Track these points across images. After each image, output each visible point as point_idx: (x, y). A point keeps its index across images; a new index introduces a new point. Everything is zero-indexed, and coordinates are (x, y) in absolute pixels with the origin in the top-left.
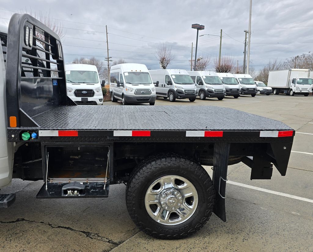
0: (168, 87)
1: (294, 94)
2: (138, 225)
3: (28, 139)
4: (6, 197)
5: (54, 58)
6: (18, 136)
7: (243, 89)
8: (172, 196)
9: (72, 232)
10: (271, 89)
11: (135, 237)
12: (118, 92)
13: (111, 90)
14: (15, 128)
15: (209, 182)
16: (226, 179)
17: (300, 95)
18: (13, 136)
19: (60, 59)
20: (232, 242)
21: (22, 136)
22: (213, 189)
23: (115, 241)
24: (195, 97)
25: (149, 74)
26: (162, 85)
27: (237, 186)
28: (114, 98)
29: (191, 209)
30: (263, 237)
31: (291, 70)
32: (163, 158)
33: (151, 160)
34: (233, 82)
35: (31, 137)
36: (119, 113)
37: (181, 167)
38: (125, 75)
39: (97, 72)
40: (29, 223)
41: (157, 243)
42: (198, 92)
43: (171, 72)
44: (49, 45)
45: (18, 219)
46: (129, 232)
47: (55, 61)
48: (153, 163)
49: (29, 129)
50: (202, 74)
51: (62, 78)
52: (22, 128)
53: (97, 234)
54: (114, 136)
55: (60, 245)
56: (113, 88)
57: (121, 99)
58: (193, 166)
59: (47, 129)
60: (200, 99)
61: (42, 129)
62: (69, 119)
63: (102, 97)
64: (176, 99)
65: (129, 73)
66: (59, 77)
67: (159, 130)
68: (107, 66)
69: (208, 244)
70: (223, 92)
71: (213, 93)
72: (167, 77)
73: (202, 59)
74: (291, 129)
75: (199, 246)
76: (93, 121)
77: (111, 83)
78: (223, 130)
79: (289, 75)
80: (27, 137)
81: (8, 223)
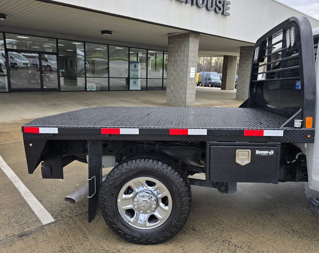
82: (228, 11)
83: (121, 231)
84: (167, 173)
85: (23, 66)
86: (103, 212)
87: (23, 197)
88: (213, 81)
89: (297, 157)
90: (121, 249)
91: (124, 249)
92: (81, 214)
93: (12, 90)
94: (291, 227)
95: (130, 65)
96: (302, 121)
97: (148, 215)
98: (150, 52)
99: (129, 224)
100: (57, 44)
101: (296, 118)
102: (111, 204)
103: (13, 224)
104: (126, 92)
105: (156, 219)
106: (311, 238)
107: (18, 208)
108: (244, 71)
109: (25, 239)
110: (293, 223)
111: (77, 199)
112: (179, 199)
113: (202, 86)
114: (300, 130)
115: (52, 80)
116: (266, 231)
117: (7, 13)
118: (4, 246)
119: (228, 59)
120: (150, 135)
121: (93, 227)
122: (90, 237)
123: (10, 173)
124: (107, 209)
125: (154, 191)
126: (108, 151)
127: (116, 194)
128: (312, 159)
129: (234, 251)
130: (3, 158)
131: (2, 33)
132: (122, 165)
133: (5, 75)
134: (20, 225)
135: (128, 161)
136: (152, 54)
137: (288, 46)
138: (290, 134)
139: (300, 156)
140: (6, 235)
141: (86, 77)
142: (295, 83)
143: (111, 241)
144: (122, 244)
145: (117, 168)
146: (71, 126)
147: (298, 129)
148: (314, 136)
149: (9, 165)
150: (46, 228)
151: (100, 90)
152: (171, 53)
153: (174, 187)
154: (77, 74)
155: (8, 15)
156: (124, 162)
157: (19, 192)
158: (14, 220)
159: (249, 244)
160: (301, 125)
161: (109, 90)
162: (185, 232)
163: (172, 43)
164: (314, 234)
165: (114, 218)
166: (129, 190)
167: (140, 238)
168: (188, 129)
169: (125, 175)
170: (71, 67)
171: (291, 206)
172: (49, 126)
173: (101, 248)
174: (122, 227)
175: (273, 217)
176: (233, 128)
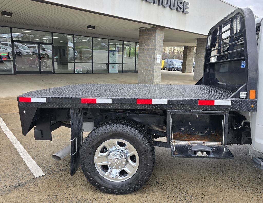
82: (187, 10)
83: (97, 183)
84: (135, 135)
85: (26, 54)
86: (83, 167)
87: (20, 155)
88: (175, 66)
89: (242, 124)
90: (97, 198)
91: (99, 198)
92: (66, 170)
93: (17, 73)
94: (238, 182)
95: (110, 53)
96: (246, 93)
97: (119, 170)
98: (125, 43)
99: (104, 177)
100: (52, 36)
101: (242, 90)
102: (89, 161)
103: (11, 177)
104: (106, 74)
105: (126, 174)
106: (254, 191)
107: (15, 164)
108: (200, 57)
109: (20, 188)
110: (239, 178)
111: (62, 156)
112: (145, 157)
113: (167, 70)
114: (244, 100)
115: (48, 65)
116: (217, 185)
117: (13, 12)
118: (2, 194)
119: (187, 49)
120: (121, 104)
121: (75, 180)
122: (72, 188)
123: (11, 136)
124: (85, 165)
125: (124, 150)
126: (88, 118)
127: (93, 152)
128: (255, 125)
129: (190, 201)
130: (7, 125)
131: (10, 28)
132: (98, 129)
133: (11, 61)
134: (17, 177)
135: (103, 125)
136: (127, 45)
137: (235, 33)
138: (237, 104)
139: (245, 123)
140: (5, 185)
141: (74, 63)
142: (241, 63)
143: (89, 192)
144: (98, 194)
145: (94, 131)
146: (57, 97)
147: (243, 100)
148: (256, 105)
149: (11, 130)
150: (37, 180)
151: (85, 73)
152: (142, 43)
153: (140, 147)
154: (68, 60)
155: (13, 13)
156: (100, 126)
157: (17, 151)
158: (12, 173)
159: (203, 195)
160: (246, 97)
161: (93, 73)
162: (150, 185)
163: (143, 36)
164: (257, 188)
165: (91, 172)
166: (104, 150)
167: (113, 189)
168: (152, 99)
169: (101, 137)
170: (64, 55)
171: (238, 165)
172: (39, 97)
173: (81, 197)
174: (98, 180)
175: (223, 173)
176: (189, 99)
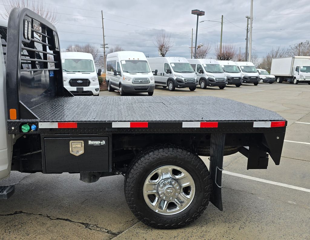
0: (168, 76)
1: (298, 82)
2: (137, 215)
3: (27, 131)
4: (5, 189)
5: (50, 49)
6: (18, 128)
7: (245, 78)
8: (170, 186)
9: (71, 223)
10: (274, 77)
11: (134, 228)
12: (115, 81)
13: (107, 79)
14: (15, 121)
15: (205, 172)
16: (222, 169)
17: (304, 83)
18: (13, 128)
19: (56, 50)
20: (228, 231)
21: (21, 128)
22: (210, 179)
23: (114, 232)
24: (196, 86)
25: (147, 62)
26: (161, 73)
27: (235, 176)
28: (111, 87)
29: (188, 198)
30: (259, 226)
31: (294, 58)
32: (160, 148)
33: (149, 151)
34: (235, 69)
35: (31, 129)
36: (117, 105)
37: (178, 157)
38: (122, 63)
39: (93, 60)
40: (27, 215)
41: (155, 233)
42: (198, 81)
43: (170, 60)
44: (46, 37)
45: (16, 212)
46: (127, 223)
47: (52, 52)
48: (151, 154)
49: (29, 121)
50: (203, 62)
51: (58, 69)
52: (22, 120)
53: (96, 225)
54: (113, 127)
55: (60, 236)
56: (109, 77)
57: (118, 88)
58: (189, 156)
59: (47, 121)
60: (200, 88)
61: (41, 121)
62: (68, 111)
63: (98, 86)
64: (176, 88)
65: (126, 61)
66: (56, 68)
67: (157, 121)
68: (103, 54)
69: (205, 233)
70: (224, 80)
71: (214, 82)
72: (167, 65)
73: (202, 46)
74: (283, 119)
75: (196, 234)
76: (91, 113)
77: (107, 72)
78: (218, 121)
79: (293, 62)
80: (27, 129)
81: (6, 215)
